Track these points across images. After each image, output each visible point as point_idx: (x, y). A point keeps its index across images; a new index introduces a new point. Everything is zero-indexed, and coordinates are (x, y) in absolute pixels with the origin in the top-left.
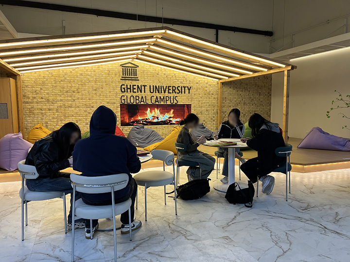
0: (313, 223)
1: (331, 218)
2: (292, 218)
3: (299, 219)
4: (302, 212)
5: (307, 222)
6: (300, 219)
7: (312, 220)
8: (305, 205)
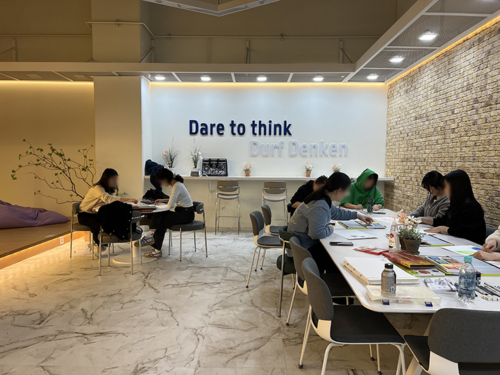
0: (66, 336)
1: (82, 319)
2: (32, 342)
3: (43, 338)
4: (41, 328)
5: (57, 338)
6: (45, 338)
7: (61, 332)
8: (37, 316)
